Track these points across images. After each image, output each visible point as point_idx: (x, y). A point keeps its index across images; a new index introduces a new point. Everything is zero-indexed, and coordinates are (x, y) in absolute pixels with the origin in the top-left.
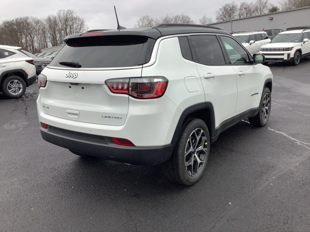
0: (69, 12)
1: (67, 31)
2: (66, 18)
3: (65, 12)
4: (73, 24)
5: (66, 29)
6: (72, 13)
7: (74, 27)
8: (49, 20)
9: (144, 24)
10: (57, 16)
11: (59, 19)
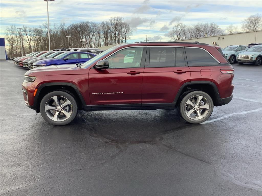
0: (119, 19)
1: (117, 34)
2: (116, 24)
3: (116, 19)
4: (122, 28)
5: (115, 32)
6: (121, 19)
7: (122, 31)
8: (103, 24)
9: (178, 30)
10: (109, 22)
11: (111, 24)
